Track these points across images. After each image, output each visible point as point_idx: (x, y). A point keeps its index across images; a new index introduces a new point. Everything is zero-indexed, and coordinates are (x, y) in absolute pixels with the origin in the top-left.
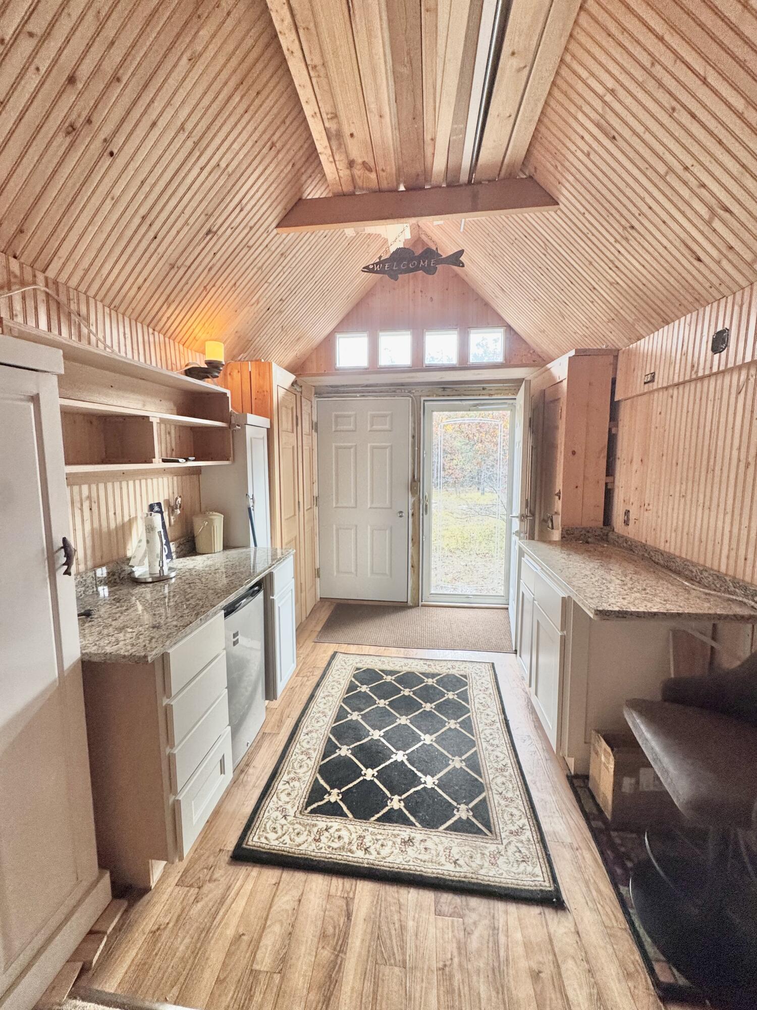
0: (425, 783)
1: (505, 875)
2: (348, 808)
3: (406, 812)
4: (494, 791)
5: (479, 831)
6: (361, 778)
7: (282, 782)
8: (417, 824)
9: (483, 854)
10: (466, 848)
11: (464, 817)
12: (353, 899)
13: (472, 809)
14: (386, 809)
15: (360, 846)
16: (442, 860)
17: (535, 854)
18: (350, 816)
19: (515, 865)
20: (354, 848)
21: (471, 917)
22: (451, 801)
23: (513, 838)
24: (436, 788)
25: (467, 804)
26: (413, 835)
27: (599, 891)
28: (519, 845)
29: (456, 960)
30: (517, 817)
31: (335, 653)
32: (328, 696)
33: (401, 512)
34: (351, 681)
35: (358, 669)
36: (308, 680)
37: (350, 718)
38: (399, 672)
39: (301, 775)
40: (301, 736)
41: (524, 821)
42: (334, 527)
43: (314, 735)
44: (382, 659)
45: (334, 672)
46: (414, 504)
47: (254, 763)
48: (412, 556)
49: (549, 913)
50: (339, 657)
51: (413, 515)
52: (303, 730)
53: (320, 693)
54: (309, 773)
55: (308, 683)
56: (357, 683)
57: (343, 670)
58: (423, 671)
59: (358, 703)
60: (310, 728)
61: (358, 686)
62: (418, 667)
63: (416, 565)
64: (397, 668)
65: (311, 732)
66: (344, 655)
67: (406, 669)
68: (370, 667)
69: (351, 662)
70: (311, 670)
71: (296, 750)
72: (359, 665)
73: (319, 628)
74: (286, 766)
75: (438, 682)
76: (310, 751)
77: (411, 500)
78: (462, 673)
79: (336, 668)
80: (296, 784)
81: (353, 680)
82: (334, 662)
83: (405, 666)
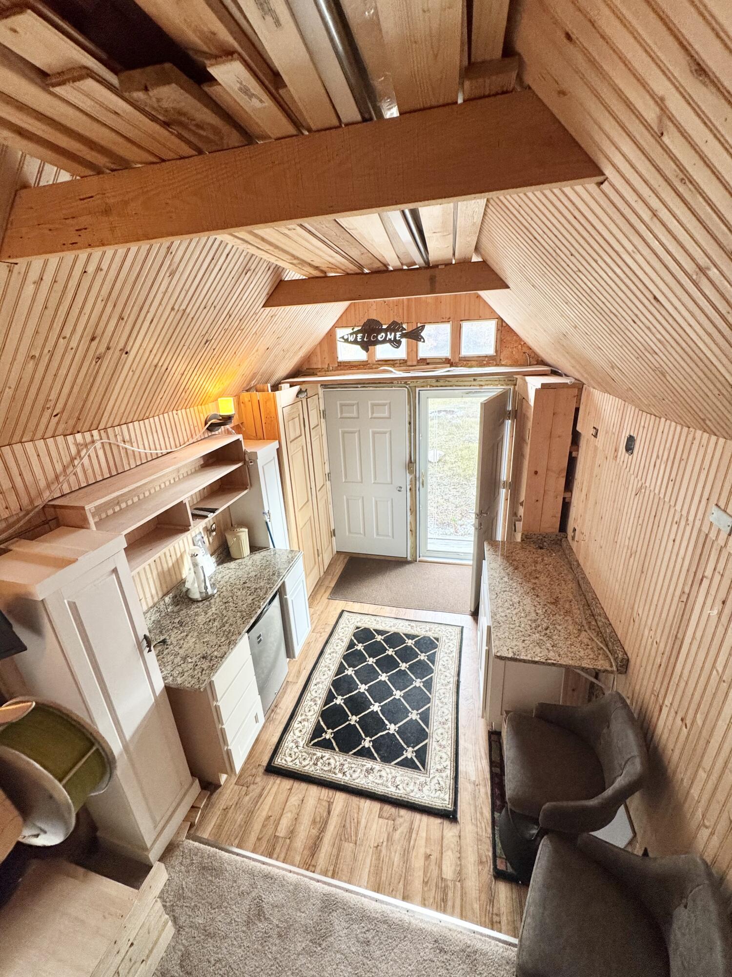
0: (389, 729)
1: (425, 798)
2: (337, 744)
3: (373, 750)
4: (434, 740)
5: (417, 768)
6: (347, 723)
7: (297, 722)
8: (378, 759)
9: (415, 783)
10: (406, 778)
11: (409, 757)
12: (333, 803)
13: (416, 751)
14: (361, 746)
15: (340, 770)
16: (389, 784)
17: (448, 786)
18: (337, 749)
19: (434, 792)
20: (337, 771)
21: (399, 821)
22: (403, 744)
23: (437, 774)
24: (396, 734)
25: (413, 747)
26: (374, 766)
27: (482, 814)
28: (440, 779)
29: (385, 844)
30: (444, 760)
31: (343, 611)
32: (333, 652)
33: (401, 487)
34: (351, 640)
35: (358, 628)
36: (320, 636)
37: (346, 672)
38: (389, 632)
39: (309, 717)
40: (312, 687)
41: (448, 763)
42: (345, 497)
43: (320, 686)
44: (378, 618)
45: (339, 630)
46: (411, 481)
47: (280, 705)
48: (411, 523)
49: (446, 823)
50: (345, 614)
51: (410, 489)
52: (314, 681)
53: (328, 650)
54: (314, 716)
55: (321, 638)
56: (355, 641)
57: (347, 629)
58: (406, 632)
59: (354, 659)
60: (318, 680)
61: (356, 645)
62: (403, 628)
63: (413, 529)
64: (387, 629)
65: (318, 683)
66: (349, 614)
67: (393, 630)
68: (367, 626)
69: (353, 621)
70: (323, 627)
71: (308, 698)
72: (359, 625)
73: (333, 585)
74: (300, 710)
75: (416, 644)
76: (317, 699)
77: (409, 477)
78: (436, 636)
79: (341, 626)
80: (306, 723)
81: (353, 638)
82: (341, 621)
83: (394, 626)
